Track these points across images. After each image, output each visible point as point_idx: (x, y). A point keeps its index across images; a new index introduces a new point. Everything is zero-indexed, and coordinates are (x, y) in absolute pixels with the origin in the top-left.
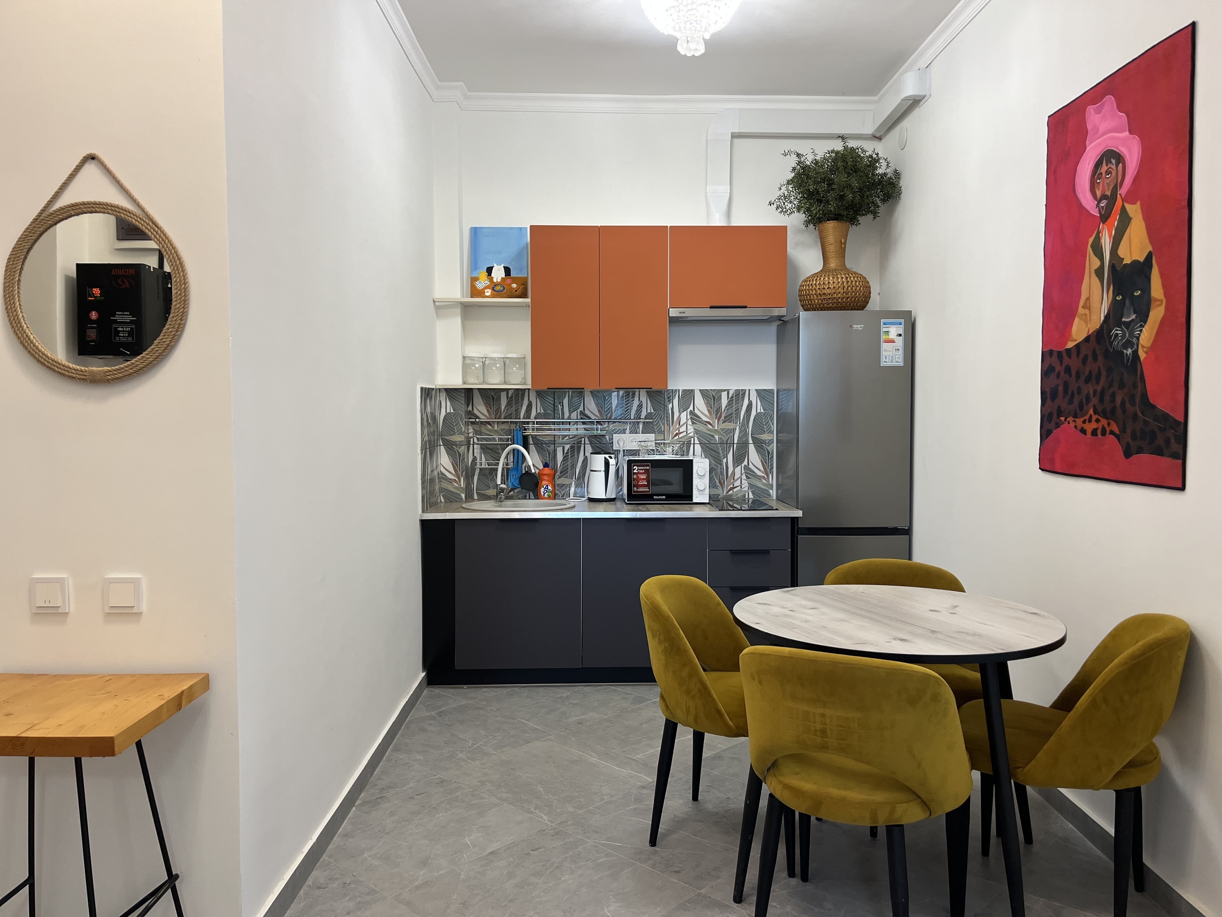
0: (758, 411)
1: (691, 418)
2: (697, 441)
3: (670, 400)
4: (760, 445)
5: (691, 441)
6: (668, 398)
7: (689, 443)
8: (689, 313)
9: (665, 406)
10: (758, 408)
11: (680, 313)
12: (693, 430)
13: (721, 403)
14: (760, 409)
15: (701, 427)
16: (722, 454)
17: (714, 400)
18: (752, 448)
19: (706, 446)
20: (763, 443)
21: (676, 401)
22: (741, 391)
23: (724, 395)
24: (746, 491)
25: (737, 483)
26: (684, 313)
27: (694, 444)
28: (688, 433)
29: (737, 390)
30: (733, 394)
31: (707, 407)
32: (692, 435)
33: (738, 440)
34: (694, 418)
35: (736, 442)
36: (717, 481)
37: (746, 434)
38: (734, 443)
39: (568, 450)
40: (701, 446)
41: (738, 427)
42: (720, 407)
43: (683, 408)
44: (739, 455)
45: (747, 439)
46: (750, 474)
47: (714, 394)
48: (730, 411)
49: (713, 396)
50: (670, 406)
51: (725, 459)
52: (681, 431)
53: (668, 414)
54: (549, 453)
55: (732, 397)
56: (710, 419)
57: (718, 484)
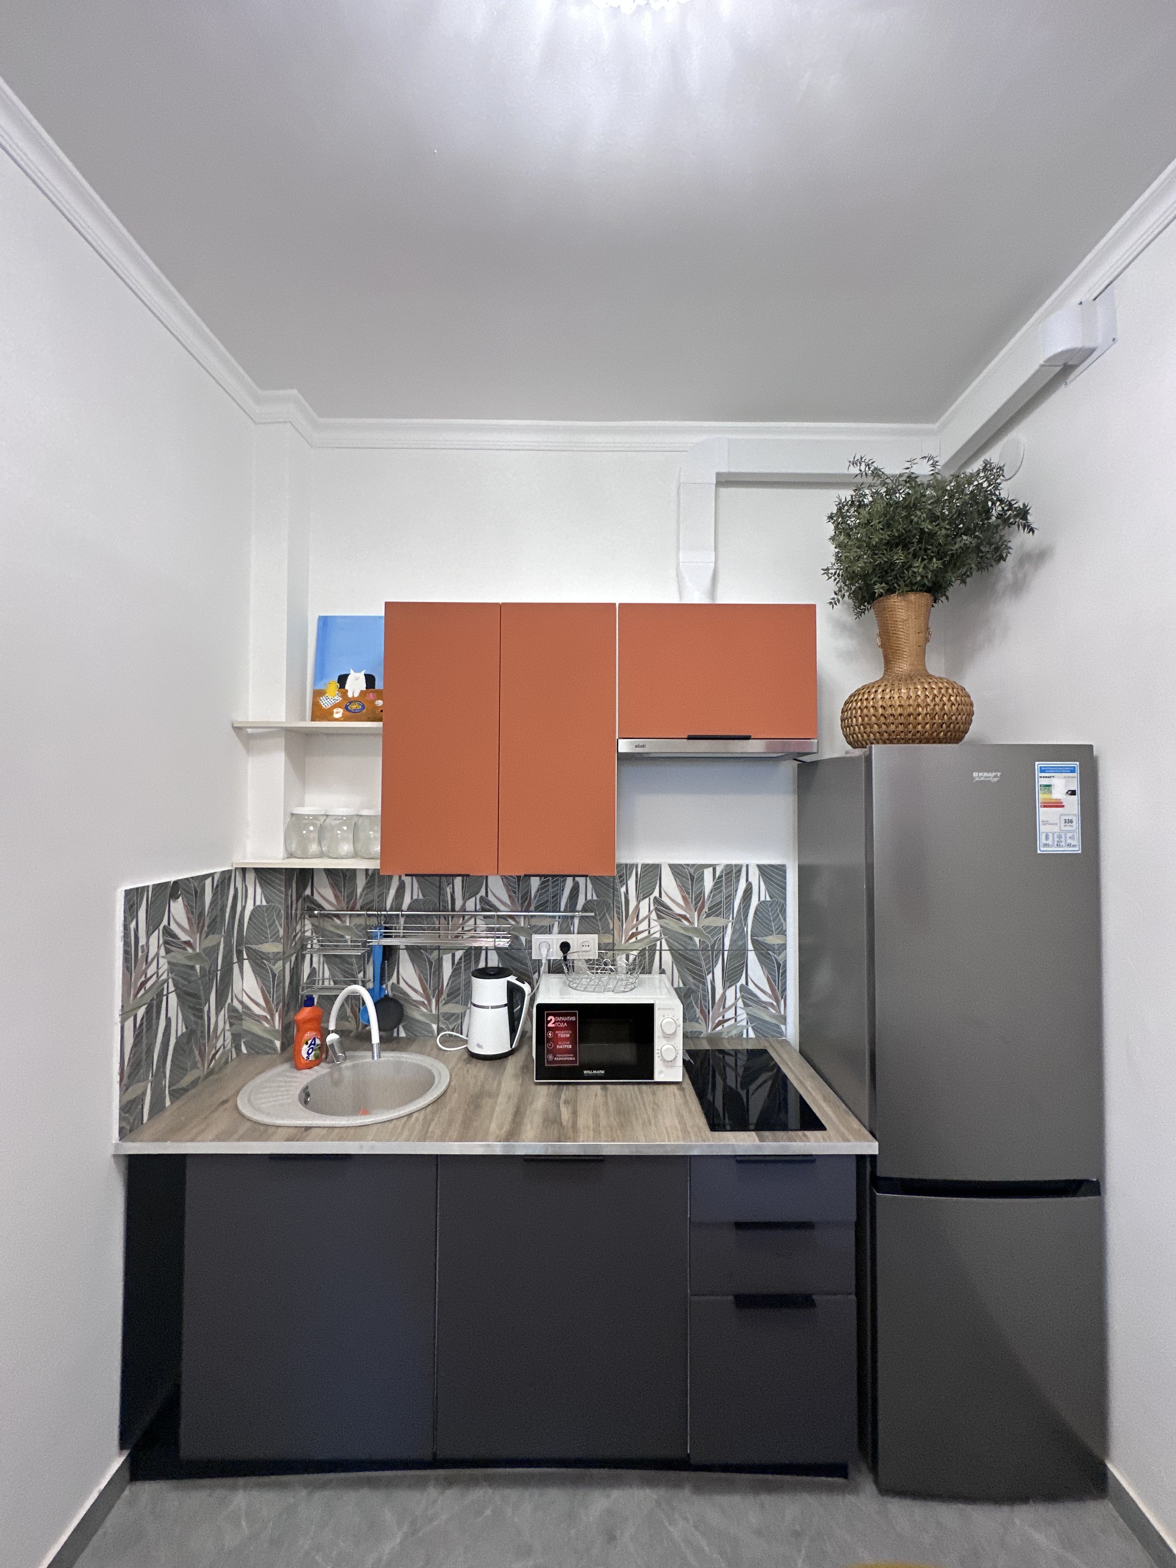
0: (762, 899)
1: (656, 909)
2: (665, 946)
3: (623, 879)
4: (766, 954)
5: (655, 945)
6: (620, 877)
7: (652, 949)
8: (652, 746)
9: (615, 890)
10: (761, 894)
11: (636, 746)
12: (658, 928)
13: (703, 885)
14: (765, 896)
15: (672, 925)
16: (705, 968)
17: (692, 880)
18: (752, 957)
19: (680, 954)
20: (770, 950)
21: (632, 882)
22: (734, 867)
23: (708, 874)
24: (743, 1027)
25: (730, 1014)
26: (643, 746)
27: (661, 950)
28: (652, 932)
29: (727, 865)
30: (722, 872)
31: (681, 891)
32: (657, 935)
33: (730, 946)
34: (662, 909)
35: (727, 947)
36: (698, 1011)
37: (743, 936)
38: (723, 950)
39: (461, 959)
40: (672, 954)
41: (730, 925)
42: (702, 893)
43: (643, 892)
44: (732, 970)
45: (745, 945)
46: (748, 997)
47: (692, 871)
48: (718, 899)
49: (691, 875)
50: (623, 890)
51: (711, 975)
52: (640, 929)
53: (620, 903)
54: (431, 963)
55: (721, 877)
56: (685, 911)
57: (698, 1014)
